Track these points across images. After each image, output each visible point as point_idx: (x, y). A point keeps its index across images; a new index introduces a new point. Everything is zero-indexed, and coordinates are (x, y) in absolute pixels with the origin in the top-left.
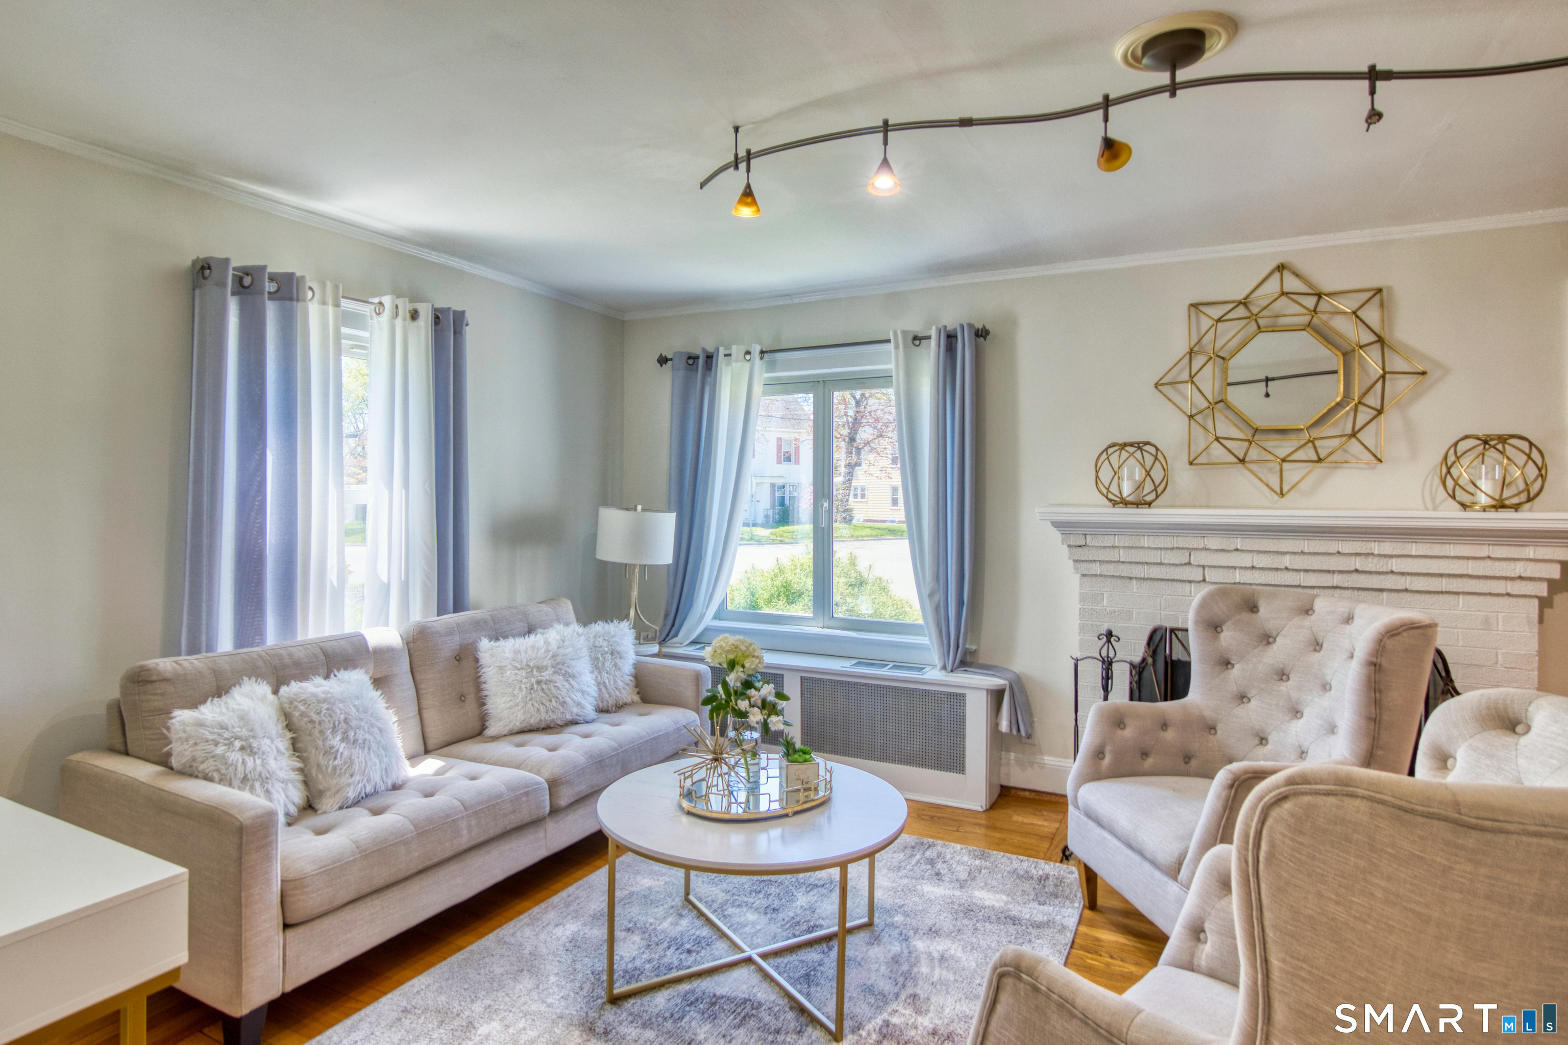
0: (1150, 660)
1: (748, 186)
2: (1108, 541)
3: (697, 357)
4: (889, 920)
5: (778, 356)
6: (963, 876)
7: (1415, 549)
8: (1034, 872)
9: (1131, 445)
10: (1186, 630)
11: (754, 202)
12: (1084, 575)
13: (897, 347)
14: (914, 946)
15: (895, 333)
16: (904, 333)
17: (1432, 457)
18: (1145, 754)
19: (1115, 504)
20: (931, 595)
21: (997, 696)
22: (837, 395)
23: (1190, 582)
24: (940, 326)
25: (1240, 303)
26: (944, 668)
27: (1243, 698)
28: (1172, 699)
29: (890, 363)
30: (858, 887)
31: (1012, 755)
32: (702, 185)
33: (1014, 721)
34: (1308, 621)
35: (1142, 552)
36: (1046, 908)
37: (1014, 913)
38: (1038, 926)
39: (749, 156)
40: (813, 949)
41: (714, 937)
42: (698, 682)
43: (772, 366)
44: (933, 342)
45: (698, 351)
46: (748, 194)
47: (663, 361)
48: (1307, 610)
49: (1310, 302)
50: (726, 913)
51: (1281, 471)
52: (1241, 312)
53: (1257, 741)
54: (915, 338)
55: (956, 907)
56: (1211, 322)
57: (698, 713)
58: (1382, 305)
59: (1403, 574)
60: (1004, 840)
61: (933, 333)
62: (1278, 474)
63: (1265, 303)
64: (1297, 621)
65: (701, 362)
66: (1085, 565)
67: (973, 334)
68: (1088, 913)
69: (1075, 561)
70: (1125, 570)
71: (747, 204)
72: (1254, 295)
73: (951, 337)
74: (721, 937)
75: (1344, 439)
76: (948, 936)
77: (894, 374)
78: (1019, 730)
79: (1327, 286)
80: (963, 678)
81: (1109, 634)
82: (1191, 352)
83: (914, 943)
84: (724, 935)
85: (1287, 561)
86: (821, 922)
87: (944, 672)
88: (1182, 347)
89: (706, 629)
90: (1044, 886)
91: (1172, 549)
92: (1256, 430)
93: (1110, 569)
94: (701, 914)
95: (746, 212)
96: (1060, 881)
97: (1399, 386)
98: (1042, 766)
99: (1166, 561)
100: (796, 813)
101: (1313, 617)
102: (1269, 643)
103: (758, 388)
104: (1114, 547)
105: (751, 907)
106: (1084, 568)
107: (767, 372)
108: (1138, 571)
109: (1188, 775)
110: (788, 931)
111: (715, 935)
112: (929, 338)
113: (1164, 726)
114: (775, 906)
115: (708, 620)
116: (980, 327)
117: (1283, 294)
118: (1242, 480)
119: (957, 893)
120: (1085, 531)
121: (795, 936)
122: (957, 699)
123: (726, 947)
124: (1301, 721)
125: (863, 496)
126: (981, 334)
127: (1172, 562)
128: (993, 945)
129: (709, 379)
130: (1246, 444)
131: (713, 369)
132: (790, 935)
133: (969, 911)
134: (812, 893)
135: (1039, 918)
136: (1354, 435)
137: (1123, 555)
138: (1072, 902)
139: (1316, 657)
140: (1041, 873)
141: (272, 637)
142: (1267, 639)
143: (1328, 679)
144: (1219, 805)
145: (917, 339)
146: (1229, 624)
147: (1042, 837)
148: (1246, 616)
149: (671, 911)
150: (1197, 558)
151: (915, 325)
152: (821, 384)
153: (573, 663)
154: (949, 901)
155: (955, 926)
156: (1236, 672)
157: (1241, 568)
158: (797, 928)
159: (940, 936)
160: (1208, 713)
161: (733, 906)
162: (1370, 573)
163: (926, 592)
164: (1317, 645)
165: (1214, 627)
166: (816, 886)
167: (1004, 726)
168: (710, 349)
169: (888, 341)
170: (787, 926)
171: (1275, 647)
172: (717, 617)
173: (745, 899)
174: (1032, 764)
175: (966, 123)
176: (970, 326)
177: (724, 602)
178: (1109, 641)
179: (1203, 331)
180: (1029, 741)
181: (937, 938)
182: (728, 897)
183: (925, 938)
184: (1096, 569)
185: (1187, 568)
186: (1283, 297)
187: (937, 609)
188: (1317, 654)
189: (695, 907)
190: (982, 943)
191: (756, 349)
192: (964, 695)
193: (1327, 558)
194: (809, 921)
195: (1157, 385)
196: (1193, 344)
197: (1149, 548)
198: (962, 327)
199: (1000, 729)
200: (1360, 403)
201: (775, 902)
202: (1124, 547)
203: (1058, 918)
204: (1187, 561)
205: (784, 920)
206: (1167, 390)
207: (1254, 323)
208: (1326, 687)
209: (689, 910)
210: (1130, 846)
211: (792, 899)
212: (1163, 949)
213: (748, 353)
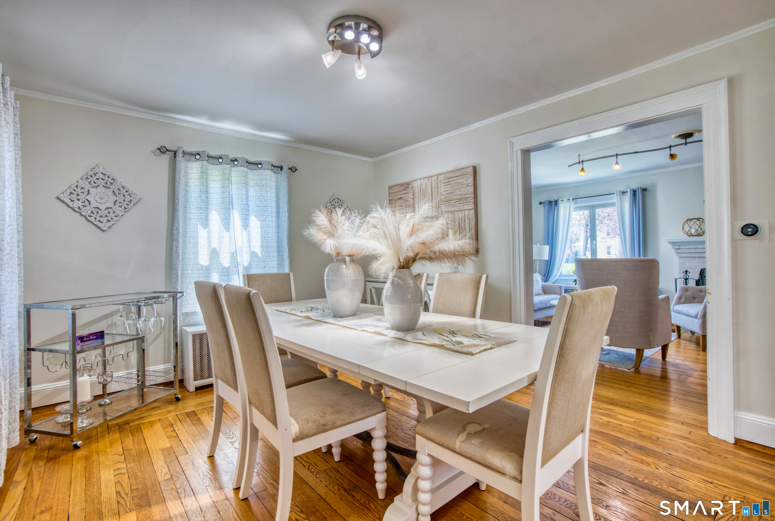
0: (700, 279)
1: (583, 168)
3: (552, 202)
5: (578, 200)
9: (694, 219)
11: (584, 171)
12: (680, 257)
13: (617, 195)
15: (616, 192)
16: (619, 191)
18: (694, 298)
19: (689, 236)
22: (597, 210)
24: (631, 188)
29: (615, 200)
32: (569, 166)
35: (699, 249)
39: (583, 161)
42: (561, 288)
43: (576, 203)
44: (629, 193)
45: (552, 200)
46: (582, 169)
47: (541, 203)
54: (623, 192)
61: (629, 190)
65: (554, 203)
66: (680, 254)
67: (642, 190)
69: (677, 253)
73: (634, 191)
77: (616, 203)
81: (686, 271)
89: (557, 280)
93: (687, 255)
95: (582, 173)
103: (572, 210)
104: (689, 248)
107: (575, 205)
112: (627, 192)
115: (557, 277)
116: (644, 188)
120: (680, 244)
126: (644, 190)
129: (556, 208)
131: (557, 205)
145: (623, 193)
151: (623, 189)
152: (592, 207)
168: (556, 199)
169: (614, 194)
172: (559, 276)
176: (641, 188)
177: (561, 272)
178: (686, 273)
184: (683, 255)
191: (571, 198)
198: (638, 188)
202: (693, 248)
210: (687, 315)
213: (568, 199)
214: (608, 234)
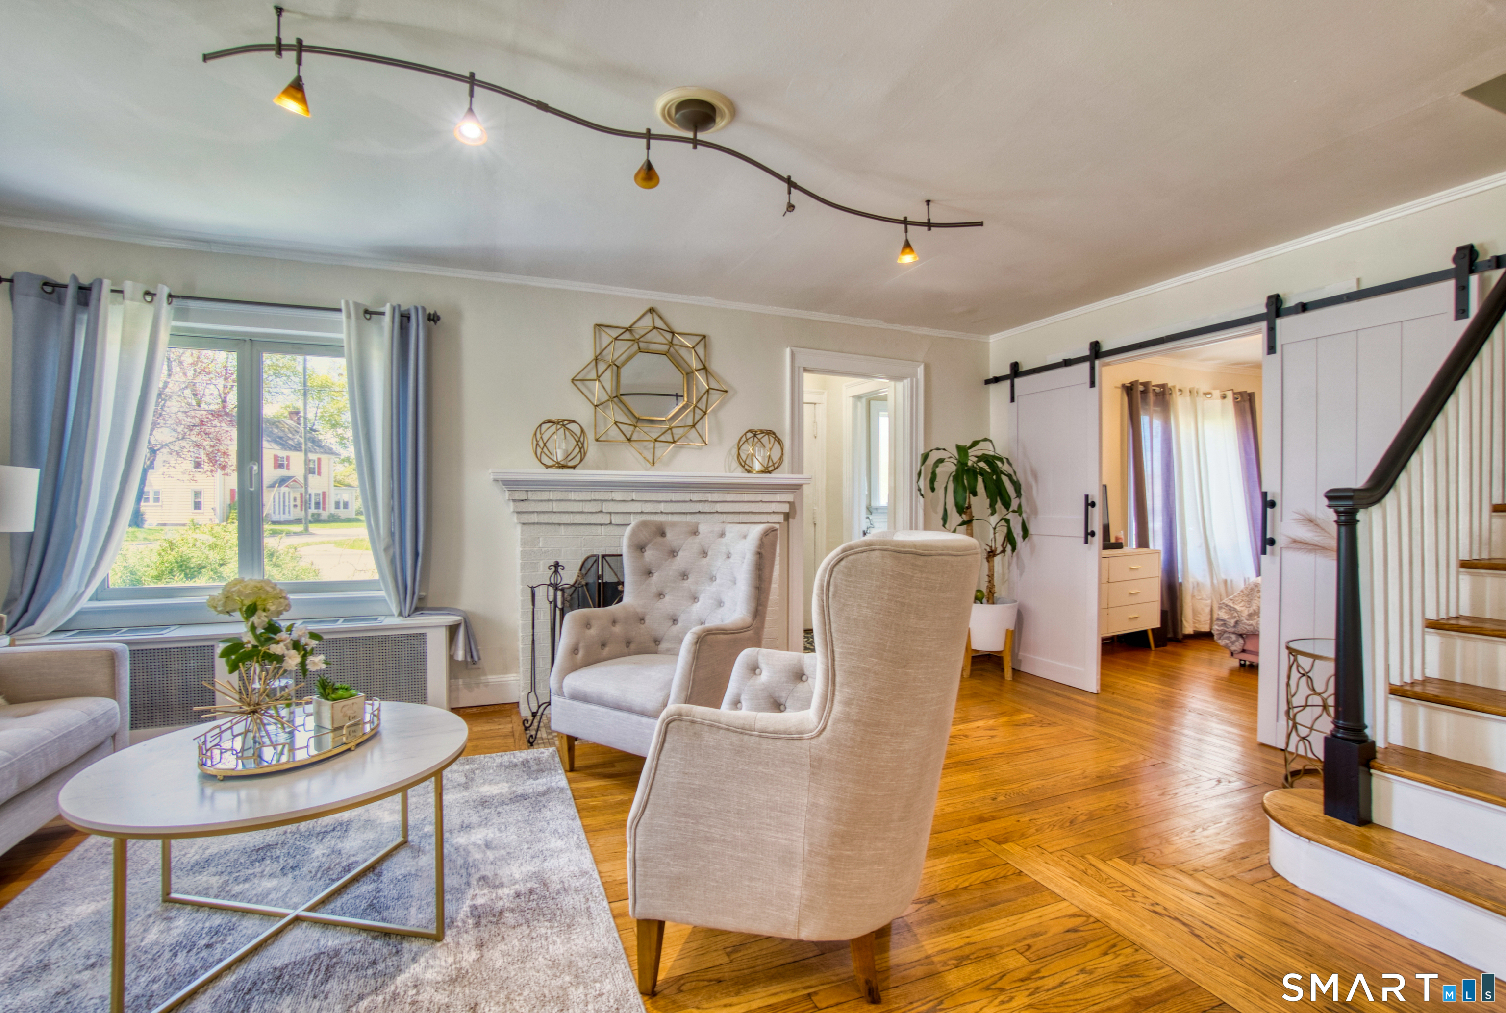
0: (583, 582)
1: (298, 80)
2: (545, 496)
3: (64, 286)
4: (420, 833)
5: (192, 304)
6: (463, 780)
7: (729, 497)
8: (515, 760)
9: (558, 422)
10: (621, 555)
12: (524, 524)
13: (349, 316)
14: (457, 843)
15: (347, 303)
16: (357, 305)
17: (731, 441)
18: (604, 645)
19: (546, 465)
20: (386, 550)
21: (453, 630)
23: (601, 525)
24: (395, 304)
25: (627, 330)
26: (401, 614)
27: (660, 595)
28: (604, 606)
29: (342, 332)
30: (372, 819)
31: (461, 681)
32: (206, 59)
33: (468, 650)
34: (697, 539)
35: (569, 503)
36: (540, 781)
37: (519, 792)
38: (544, 794)
39: (301, 47)
40: (361, 883)
41: (234, 920)
42: (114, 663)
43: (181, 314)
44: (386, 319)
45: (64, 279)
46: (297, 88)
48: (695, 533)
49: (669, 336)
50: (233, 893)
51: (654, 448)
52: (627, 336)
53: (671, 623)
54: (366, 312)
55: (472, 804)
56: (610, 339)
57: (115, 699)
58: (705, 346)
59: (721, 513)
60: (477, 746)
61: (387, 309)
62: (652, 450)
63: (643, 333)
64: (691, 540)
65: (72, 294)
66: (525, 515)
67: (426, 318)
68: (571, 774)
69: (518, 512)
70: (555, 519)
71: (295, 98)
72: (636, 325)
73: (405, 318)
74: (243, 916)
75: (687, 429)
76: (480, 825)
77: (345, 344)
78: (472, 657)
79: (677, 328)
80: (419, 620)
81: (557, 565)
82: (596, 359)
83: (455, 841)
84: (245, 912)
85: (662, 507)
86: (353, 859)
87: (401, 618)
88: (589, 356)
90: (529, 768)
91: (590, 501)
92: (639, 420)
93: (545, 518)
94: (199, 906)
95: (292, 106)
96: (538, 761)
97: (715, 396)
98: (487, 684)
99: (586, 510)
100: (358, 745)
101: (700, 536)
102: (674, 556)
103: (164, 337)
104: (549, 500)
105: (262, 876)
106: (526, 518)
107: (175, 319)
108: (565, 519)
109: (629, 655)
110: (323, 879)
111: (232, 917)
112: (383, 314)
113: (614, 622)
114: (291, 865)
115: (85, 601)
116: (432, 312)
117: (655, 328)
118: (629, 454)
119: (466, 794)
120: (527, 488)
121: (333, 881)
122: (418, 639)
123: (257, 922)
124: (699, 603)
125: (157, 500)
126: (433, 318)
127: (590, 510)
128: (519, 818)
129: (84, 317)
130: (632, 428)
131: (93, 303)
132: (328, 882)
133: (484, 802)
134: (326, 840)
135: (541, 789)
136: (694, 426)
137: (556, 507)
138: (556, 771)
139: (705, 561)
140: (521, 759)
142: (673, 553)
143: (714, 573)
144: (690, 657)
145: (370, 313)
146: (650, 546)
147: (505, 736)
148: (659, 539)
149: (151, 920)
150: (607, 507)
151: (367, 302)
152: (248, 344)
154: (462, 801)
155: (480, 817)
156: (655, 578)
157: (634, 513)
158: (331, 872)
159: (473, 828)
160: (639, 610)
161: (238, 884)
162: (706, 513)
163: (382, 546)
164: (704, 554)
165: (640, 548)
166: (326, 832)
167: (460, 655)
168: (87, 280)
169: (339, 310)
170: (319, 875)
171: (678, 558)
172: (95, 598)
173: (250, 872)
174: (478, 685)
175: (542, 106)
176: (423, 308)
177: (105, 581)
178: (556, 570)
179: (604, 347)
180: (474, 666)
181: (473, 831)
182: (225, 877)
183: (462, 833)
184: (534, 518)
185: (600, 515)
186: (655, 331)
187: (392, 562)
188: (705, 559)
189: (184, 903)
190: (510, 820)
191: (162, 291)
192: (424, 635)
193: (683, 504)
194: (339, 863)
195: (573, 380)
196: (598, 353)
197: (575, 501)
198: (416, 308)
199: (456, 658)
200: (696, 406)
201: (289, 861)
202: (557, 500)
203: (553, 784)
204: (599, 509)
205: (311, 872)
206: (578, 383)
207: (636, 345)
208: (713, 579)
209: (178, 909)
211: (306, 852)
212: (639, 778)
213: (147, 293)
214: (198, 465)
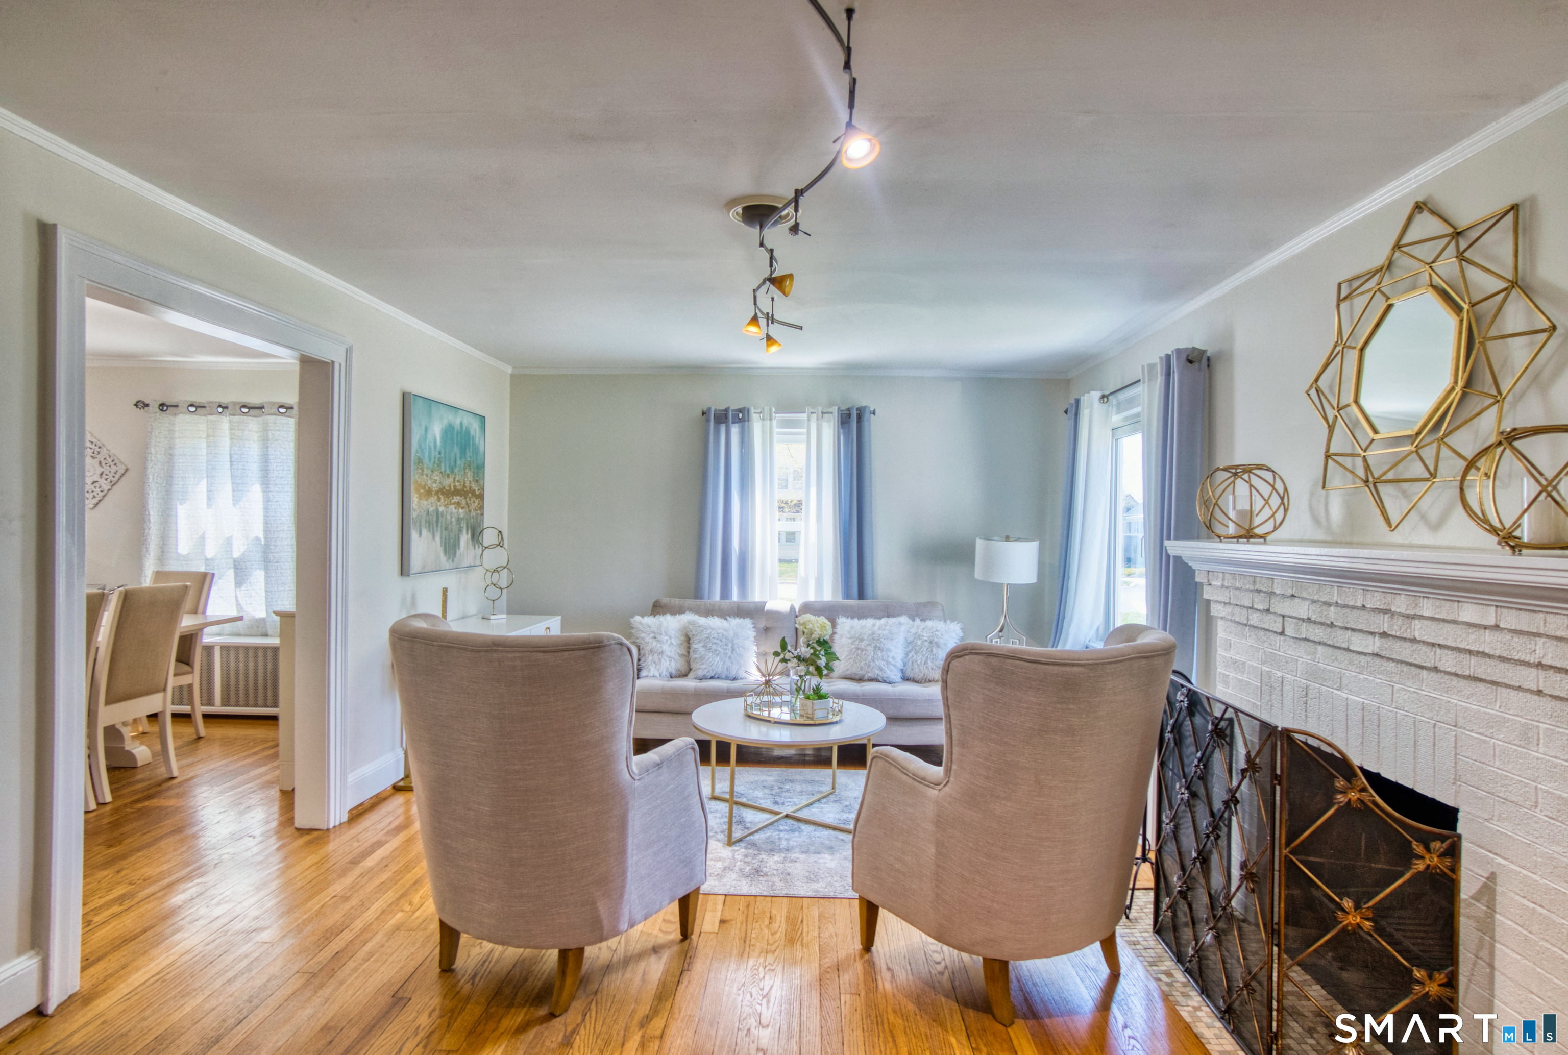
2: (1220, 579)
15: (1144, 368)
23: (1276, 633)
25: (1381, 269)
32: (801, 328)
61: (1159, 363)
70: (1237, 615)
71: (772, 345)
75: (1436, 445)
91: (1256, 591)
92: (1372, 441)
127: (1259, 607)
130: (1360, 460)
137: (1231, 596)
141: (735, 596)
150: (1274, 604)
153: (885, 642)
157: (1303, 620)
185: (1271, 616)
197: (1243, 589)
200: (1466, 388)
202: (1230, 588)
204: (1267, 607)
